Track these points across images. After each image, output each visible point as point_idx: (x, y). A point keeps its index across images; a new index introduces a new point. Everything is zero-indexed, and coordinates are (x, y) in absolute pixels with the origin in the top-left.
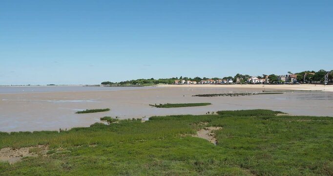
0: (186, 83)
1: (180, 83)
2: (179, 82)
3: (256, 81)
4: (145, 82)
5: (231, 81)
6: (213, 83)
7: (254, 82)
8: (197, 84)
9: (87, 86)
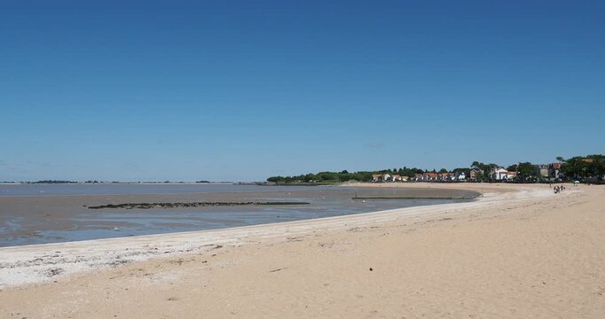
0: (390, 180)
1: (381, 180)
2: (380, 177)
3: (502, 175)
4: (326, 177)
5: (462, 177)
6: (434, 181)
7: (498, 178)
8: (409, 181)
9: (240, 183)
